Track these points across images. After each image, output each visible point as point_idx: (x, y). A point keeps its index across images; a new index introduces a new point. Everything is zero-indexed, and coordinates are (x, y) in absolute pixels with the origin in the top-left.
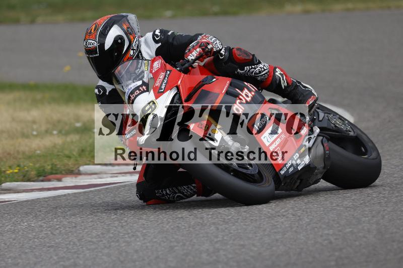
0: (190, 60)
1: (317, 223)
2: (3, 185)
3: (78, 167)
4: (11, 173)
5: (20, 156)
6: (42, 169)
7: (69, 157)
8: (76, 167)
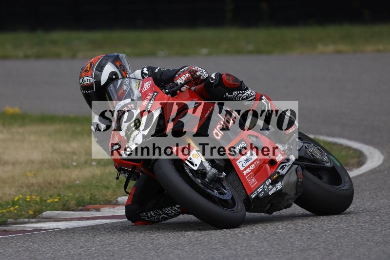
0: (179, 83)
1: (348, 257)
2: (44, 213)
3: (117, 198)
4: (52, 202)
5: (60, 186)
6: (81, 199)
7: (107, 188)
8: (115, 197)
